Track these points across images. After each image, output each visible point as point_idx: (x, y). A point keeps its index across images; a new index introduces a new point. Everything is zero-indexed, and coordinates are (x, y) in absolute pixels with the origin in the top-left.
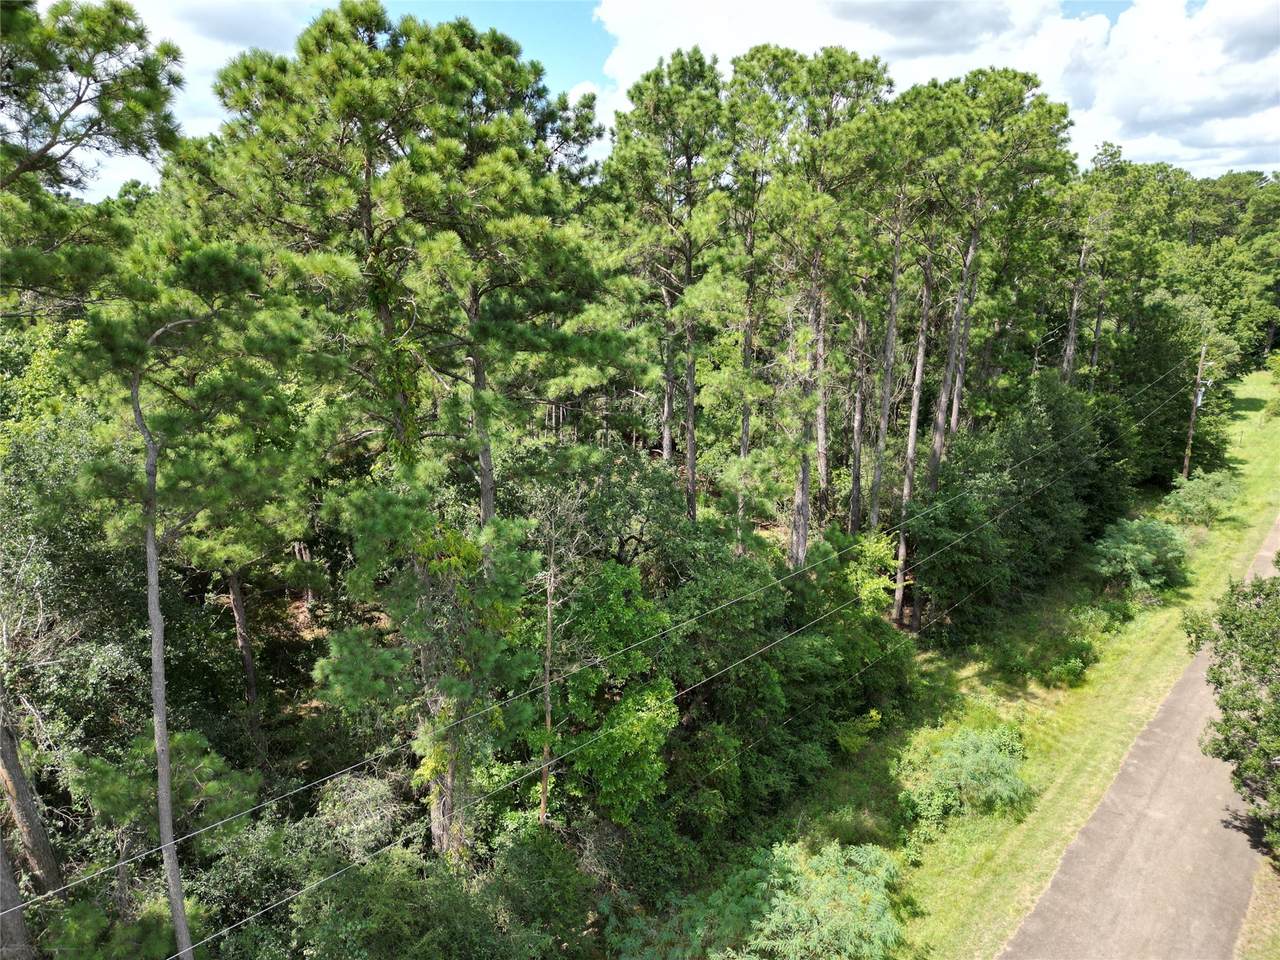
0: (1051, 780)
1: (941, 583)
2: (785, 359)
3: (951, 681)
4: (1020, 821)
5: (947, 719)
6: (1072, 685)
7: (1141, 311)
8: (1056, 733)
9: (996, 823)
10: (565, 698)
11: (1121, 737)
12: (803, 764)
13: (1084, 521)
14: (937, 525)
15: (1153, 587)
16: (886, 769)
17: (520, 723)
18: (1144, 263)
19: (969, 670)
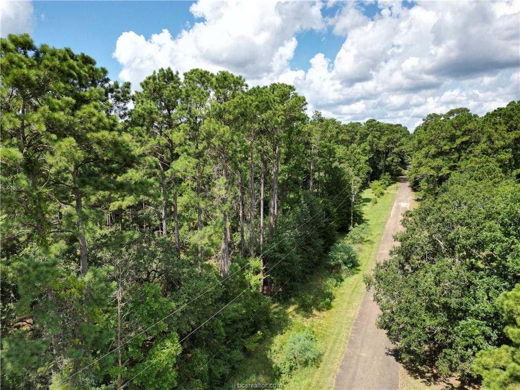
0: (326, 348)
1: (278, 275)
2: (215, 190)
3: (285, 314)
4: (318, 367)
5: (286, 330)
6: (328, 309)
7: (332, 169)
8: (325, 329)
9: (309, 370)
10: (127, 349)
11: (347, 327)
12: (233, 360)
13: (323, 245)
14: (275, 252)
15: (349, 268)
16: (266, 356)
17: (107, 366)
18: (331, 153)
19: (291, 309)
